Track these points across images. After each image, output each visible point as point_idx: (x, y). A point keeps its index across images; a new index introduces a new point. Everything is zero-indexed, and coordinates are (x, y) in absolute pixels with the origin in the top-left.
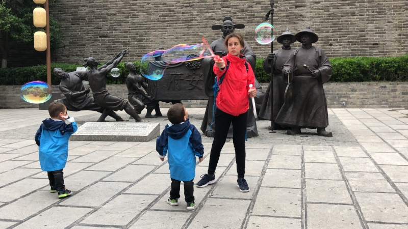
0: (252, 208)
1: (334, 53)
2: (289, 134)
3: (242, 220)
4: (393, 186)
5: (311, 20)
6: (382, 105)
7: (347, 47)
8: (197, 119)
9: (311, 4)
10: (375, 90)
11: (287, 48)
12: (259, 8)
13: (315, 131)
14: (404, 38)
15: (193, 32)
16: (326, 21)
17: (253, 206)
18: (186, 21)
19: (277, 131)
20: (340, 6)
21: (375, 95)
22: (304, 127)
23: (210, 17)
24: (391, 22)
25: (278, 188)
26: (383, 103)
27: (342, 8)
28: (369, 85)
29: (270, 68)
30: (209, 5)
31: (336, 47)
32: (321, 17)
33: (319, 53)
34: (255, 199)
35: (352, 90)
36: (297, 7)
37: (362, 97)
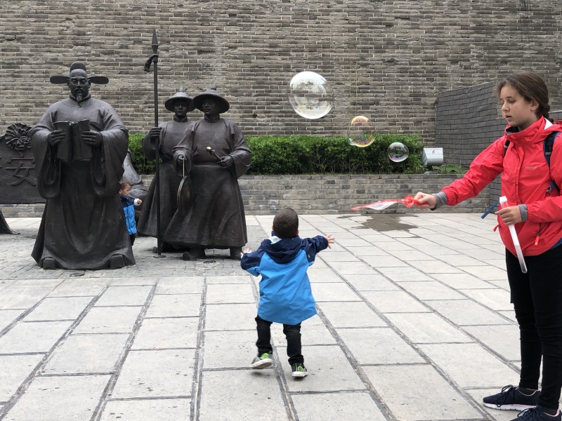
0: (113, 388)
1: (260, 129)
2: (185, 258)
3: (93, 410)
4: (334, 334)
5: (224, 74)
6: (329, 209)
7: (278, 121)
8: (28, 237)
9: (223, 50)
10: (319, 186)
11: (181, 118)
12: (138, 49)
13: (227, 252)
14: (360, 109)
15: (22, 85)
16: (247, 77)
17: (114, 384)
18: (10, 64)
19: (168, 255)
20: (267, 55)
21: (318, 194)
22: (210, 247)
23: (54, 59)
24: (342, 84)
25: (160, 349)
26: (331, 206)
27: (270, 59)
28: (311, 179)
29: (155, 151)
30: (52, 39)
31: (262, 119)
32: (239, 71)
33: (230, 130)
34: (119, 372)
35: (286, 187)
36: (200, 52)
37: (300, 197)
